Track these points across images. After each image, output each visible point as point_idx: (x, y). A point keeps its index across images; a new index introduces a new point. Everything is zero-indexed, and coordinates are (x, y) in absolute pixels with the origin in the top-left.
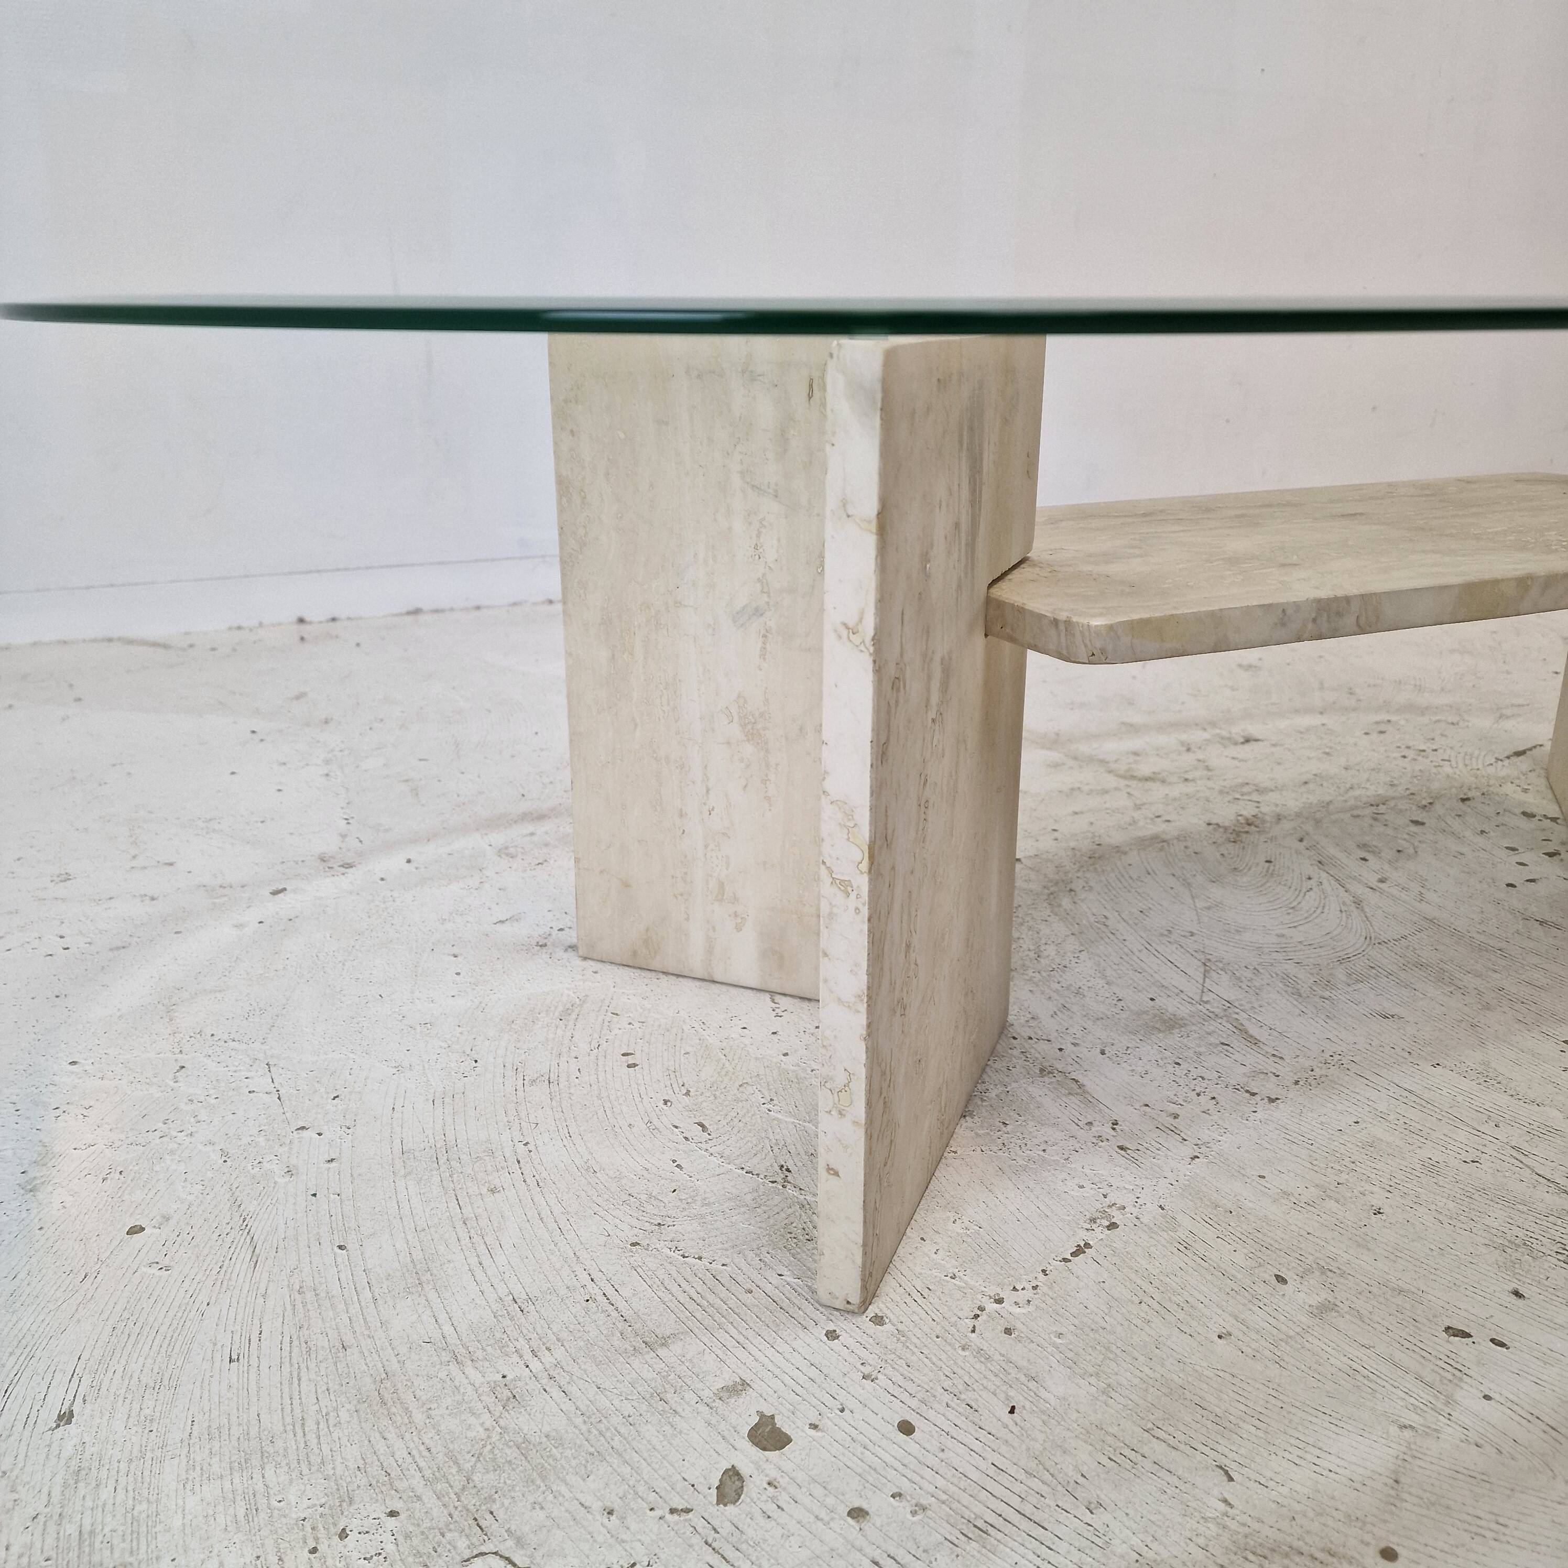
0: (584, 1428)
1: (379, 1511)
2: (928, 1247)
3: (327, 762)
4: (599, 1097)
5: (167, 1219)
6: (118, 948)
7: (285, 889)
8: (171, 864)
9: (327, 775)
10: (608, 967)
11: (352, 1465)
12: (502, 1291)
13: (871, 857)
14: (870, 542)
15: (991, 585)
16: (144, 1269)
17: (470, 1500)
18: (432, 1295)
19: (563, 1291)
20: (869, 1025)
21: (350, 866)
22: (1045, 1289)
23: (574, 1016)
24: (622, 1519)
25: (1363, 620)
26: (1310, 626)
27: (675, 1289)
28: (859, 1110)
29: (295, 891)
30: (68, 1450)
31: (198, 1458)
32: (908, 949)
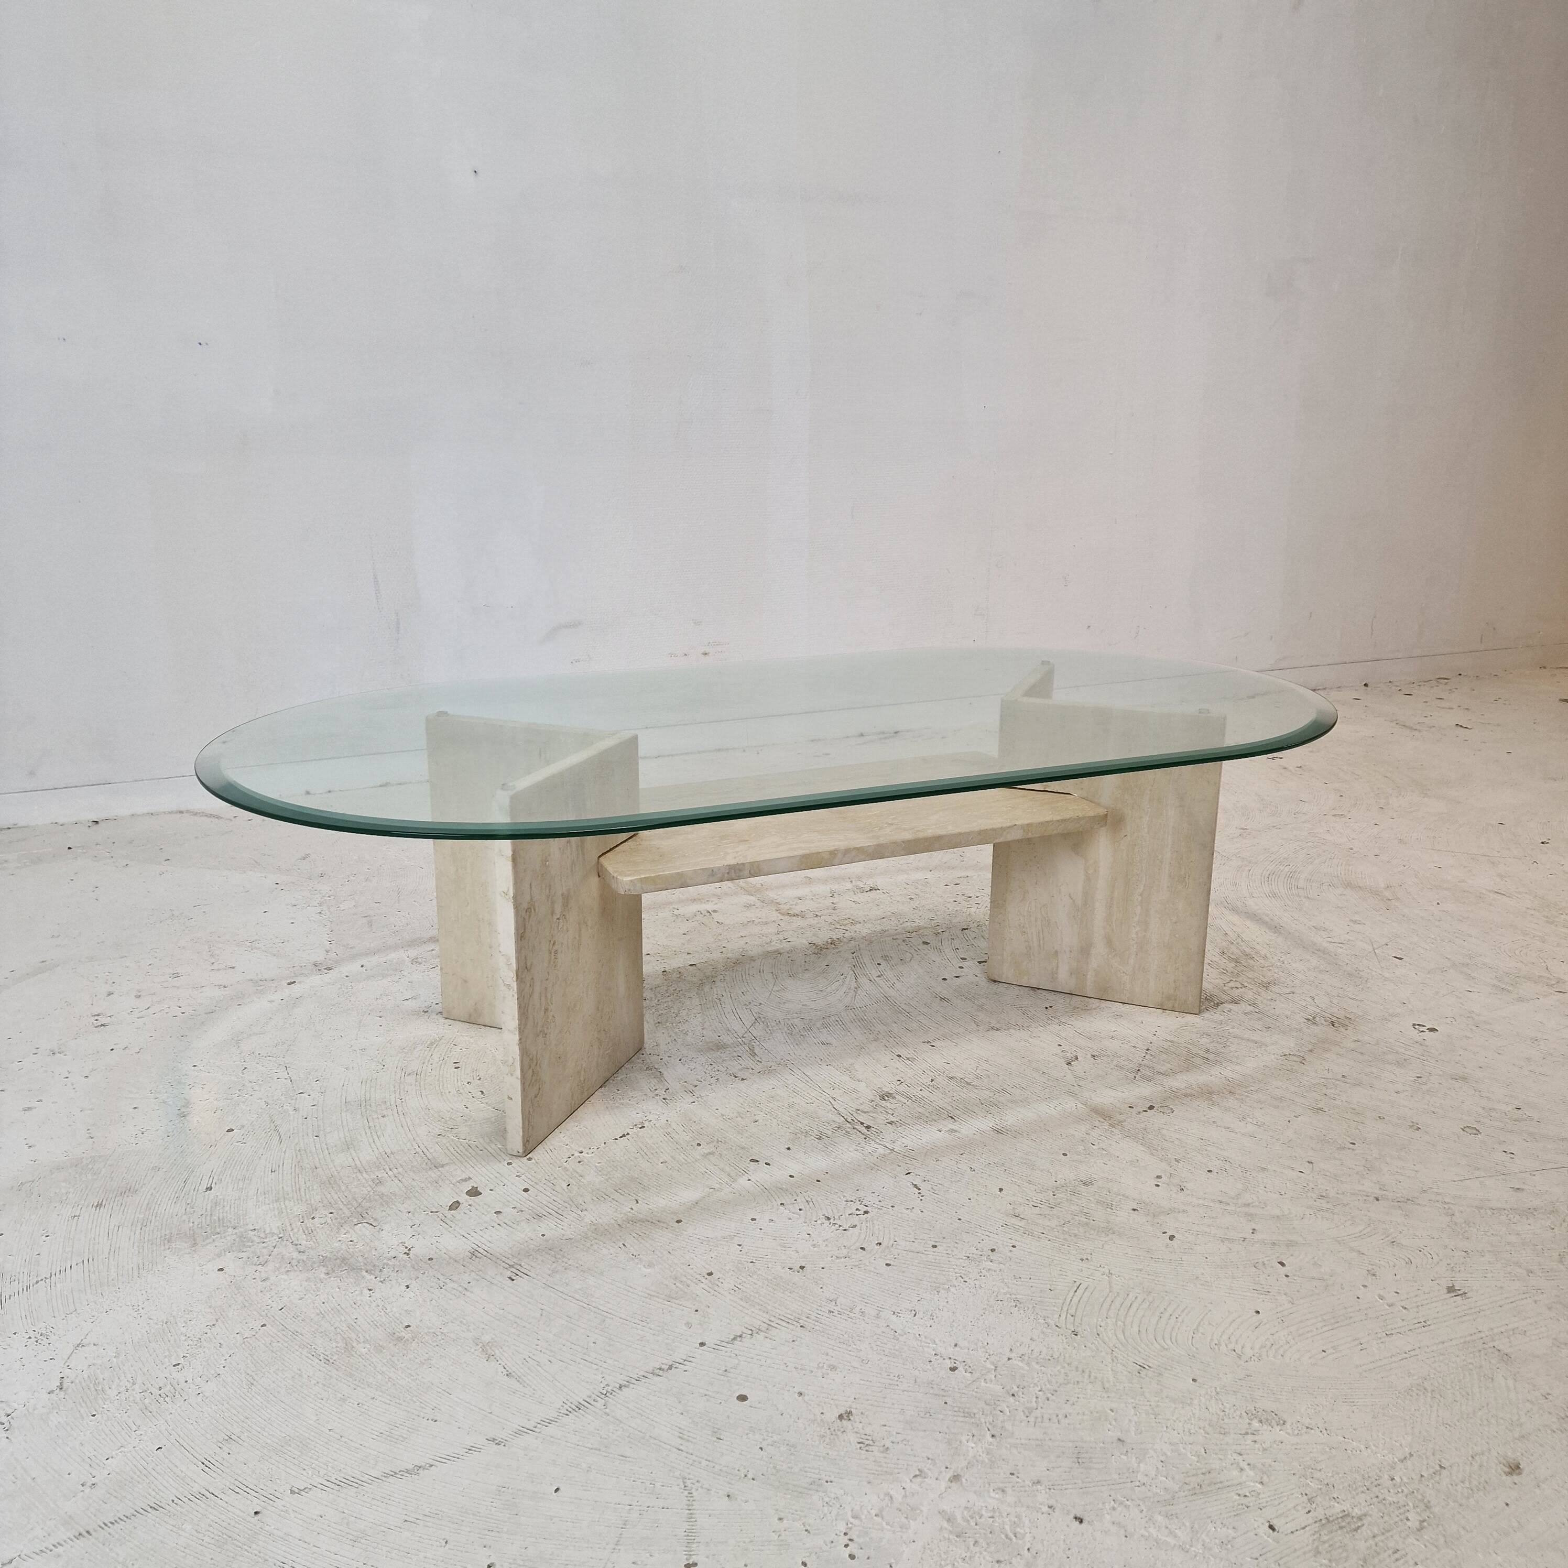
0: (405, 1191)
1: (327, 1213)
2: (562, 1135)
3: (321, 904)
4: (438, 1080)
5: (243, 1126)
6: (209, 1013)
7: (295, 982)
8: (233, 968)
9: (320, 913)
10: (458, 1022)
11: (318, 1201)
12: (381, 1150)
13: (517, 975)
14: (509, 864)
15: (600, 857)
16: (235, 1144)
17: (359, 1209)
18: (353, 1152)
19: (406, 1150)
20: (520, 1039)
21: (330, 969)
22: (602, 1149)
23: (435, 1046)
24: (413, 1214)
25: (752, 872)
26: (726, 875)
27: (452, 1150)
28: (518, 1073)
29: (300, 983)
30: (212, 1197)
31: (261, 1199)
32: (546, 1010)
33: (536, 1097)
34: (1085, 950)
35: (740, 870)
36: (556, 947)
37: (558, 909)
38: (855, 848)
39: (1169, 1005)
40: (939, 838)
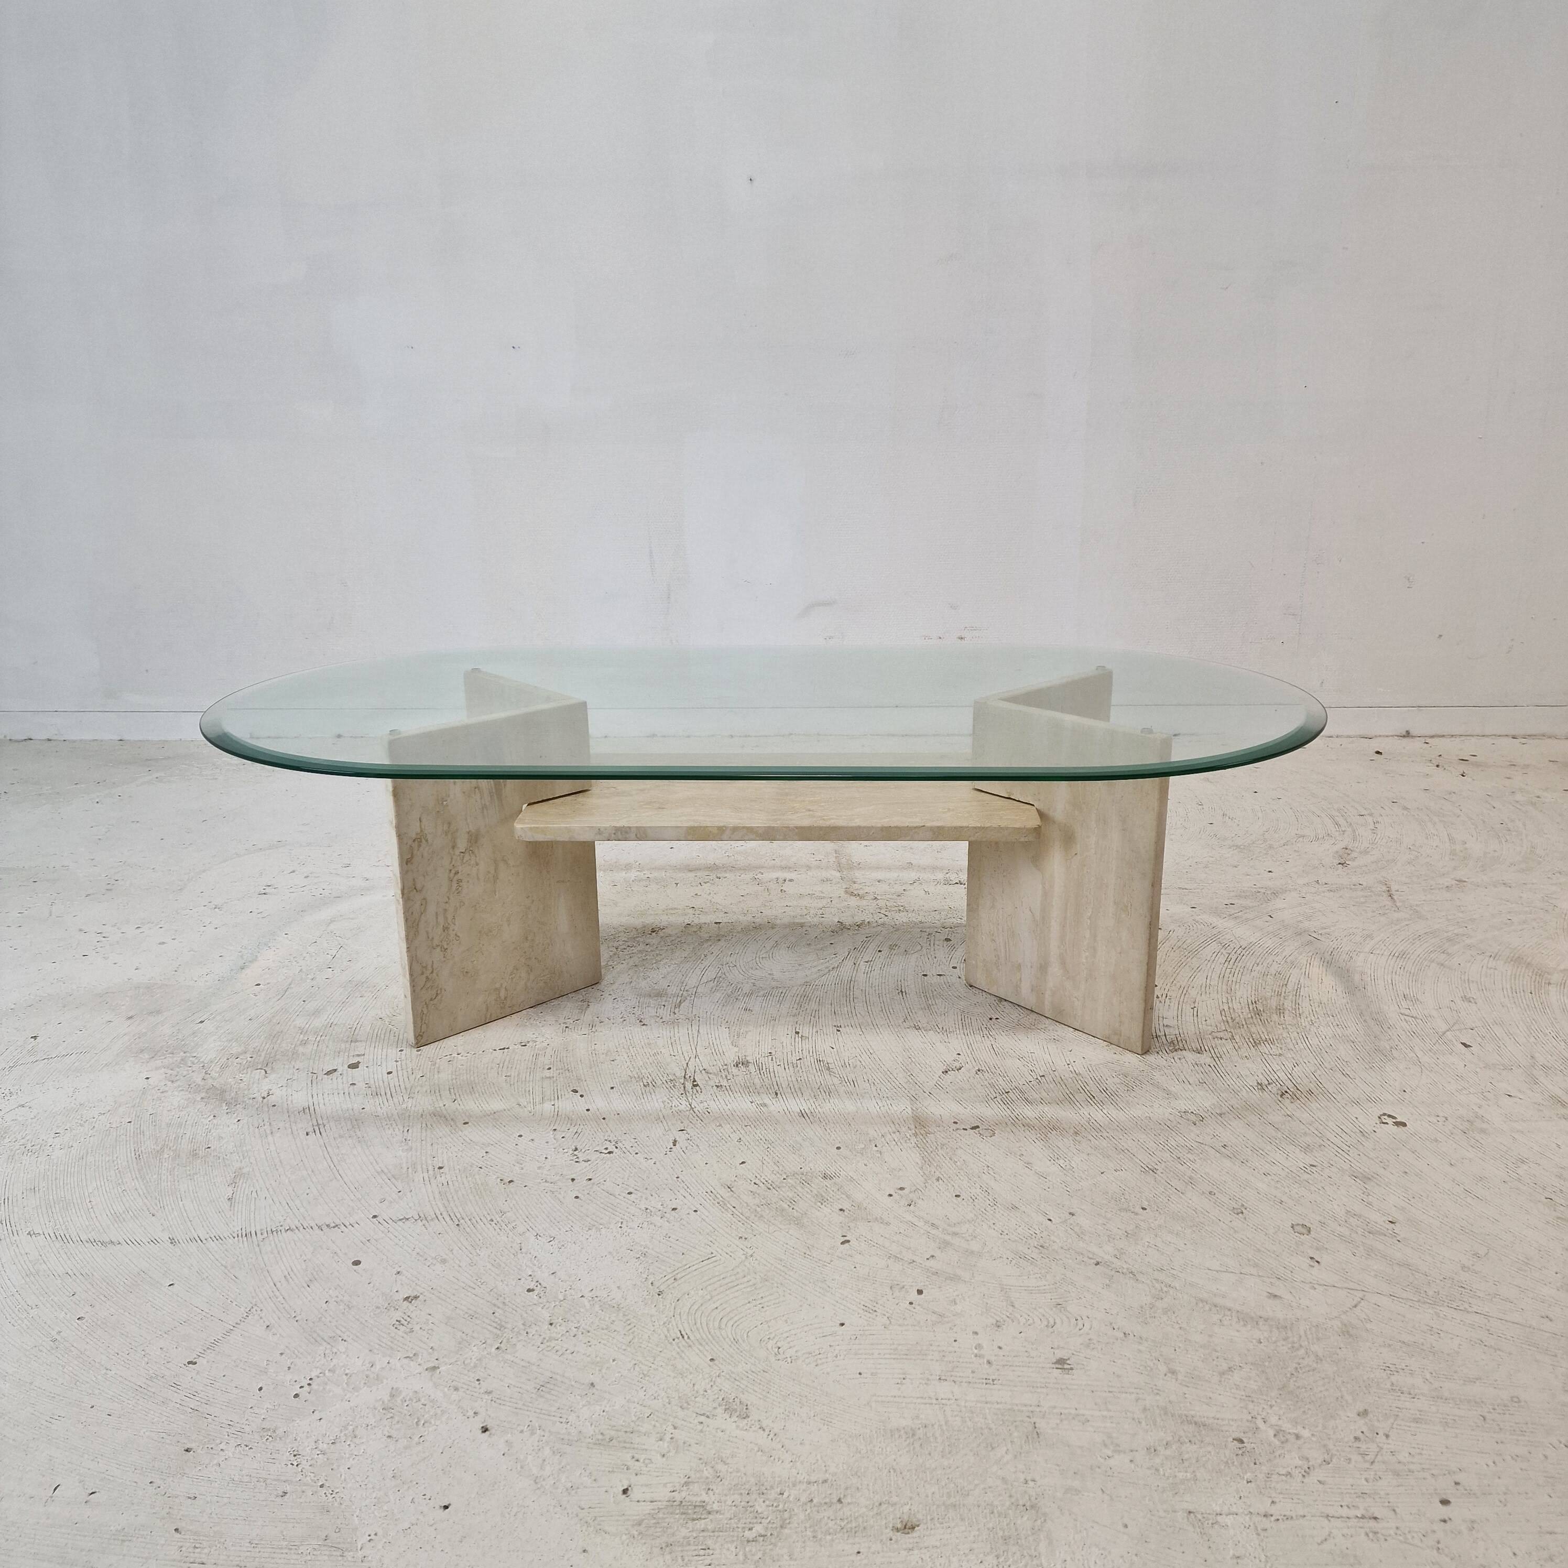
0: (313, 1054)
1: (250, 1056)
11: (254, 1046)
12: (332, 1021)
13: (403, 894)
15: (529, 805)
17: (270, 1059)
18: (313, 1017)
19: (347, 1025)
20: (408, 948)
22: (477, 1055)
24: (299, 1071)
25: (638, 836)
26: (613, 835)
28: (408, 976)
32: (445, 929)
33: (431, 1000)
34: (1043, 968)
35: (626, 832)
36: (459, 876)
37: (462, 845)
38: (744, 827)
39: (1115, 1039)
40: (835, 829)
